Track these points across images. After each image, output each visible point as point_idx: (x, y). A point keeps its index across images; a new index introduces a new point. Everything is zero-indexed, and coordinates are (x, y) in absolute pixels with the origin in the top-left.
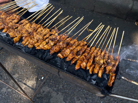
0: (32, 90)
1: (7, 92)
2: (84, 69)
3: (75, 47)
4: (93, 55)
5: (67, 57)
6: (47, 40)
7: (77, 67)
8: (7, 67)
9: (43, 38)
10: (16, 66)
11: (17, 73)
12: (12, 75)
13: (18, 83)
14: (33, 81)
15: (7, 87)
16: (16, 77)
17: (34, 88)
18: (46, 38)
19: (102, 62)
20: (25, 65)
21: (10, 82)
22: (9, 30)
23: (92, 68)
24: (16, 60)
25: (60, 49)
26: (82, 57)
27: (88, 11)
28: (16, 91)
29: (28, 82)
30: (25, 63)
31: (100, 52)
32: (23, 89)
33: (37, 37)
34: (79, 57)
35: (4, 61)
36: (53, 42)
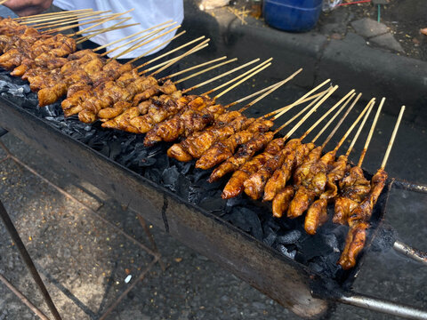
0: (86, 315)
1: (5, 312)
2: (255, 197)
3: (232, 130)
4: (291, 157)
5: (199, 158)
6: (143, 106)
7: (229, 190)
8: (22, 229)
9: (130, 98)
10: (50, 229)
11: (49, 252)
12: (32, 257)
13: (47, 288)
14: (95, 286)
15: (8, 296)
16: (43, 267)
17: (94, 311)
18: (142, 100)
19: (321, 181)
20: (80, 229)
21: (22, 280)
22: (31, 70)
23: (281, 197)
24: (56, 211)
25: (181, 132)
26: (251, 163)
27: (295, 87)
28: (34, 310)
29: (80, 286)
30: (82, 223)
31: (319, 153)
32: (58, 310)
33: (112, 90)
34: (241, 160)
35: (19, 210)
36: (162, 112)
